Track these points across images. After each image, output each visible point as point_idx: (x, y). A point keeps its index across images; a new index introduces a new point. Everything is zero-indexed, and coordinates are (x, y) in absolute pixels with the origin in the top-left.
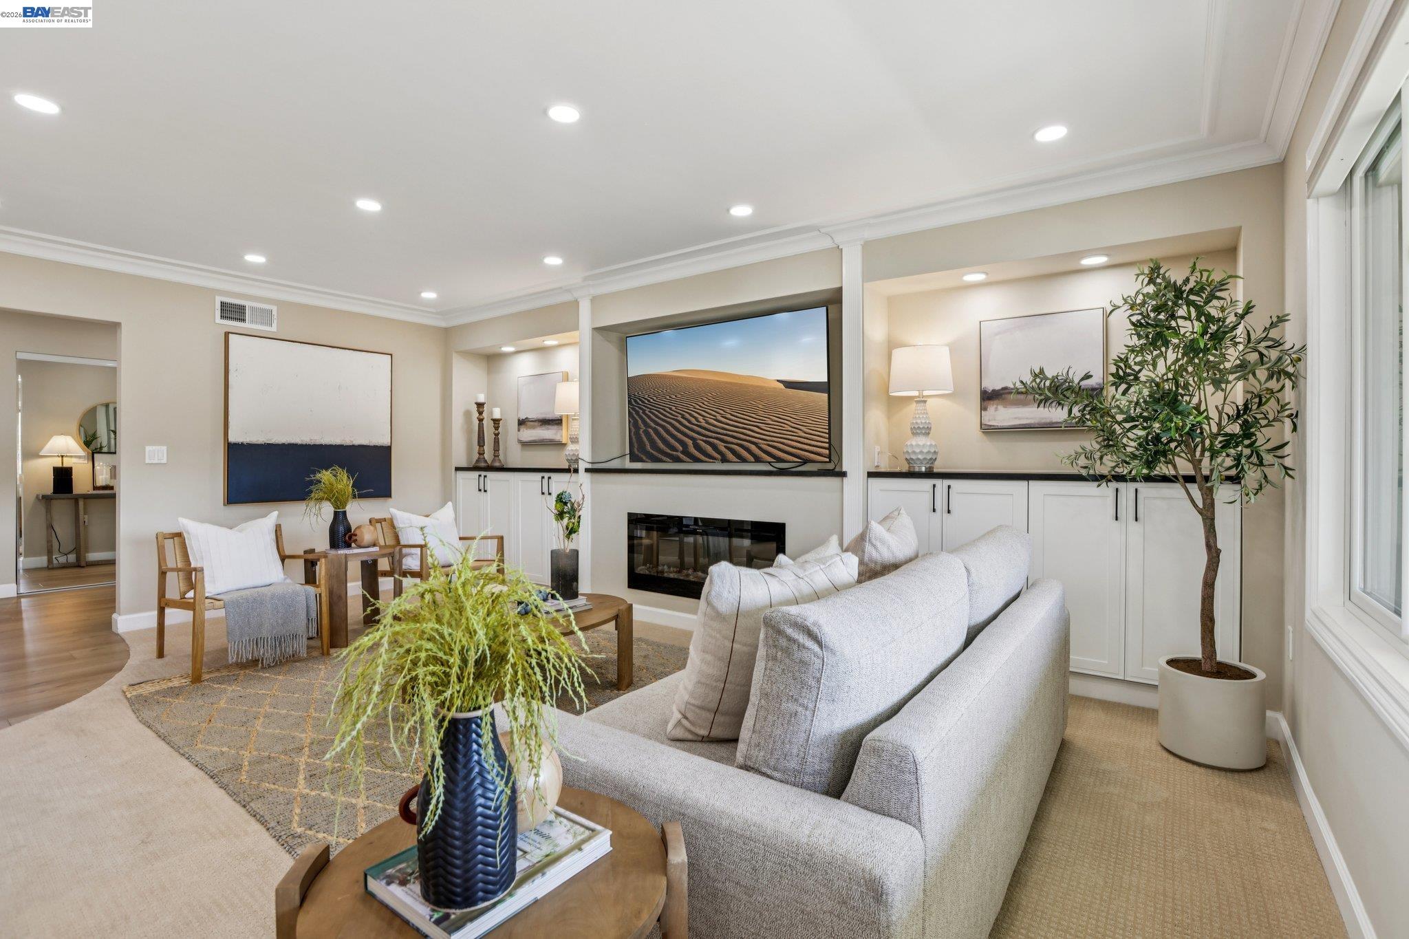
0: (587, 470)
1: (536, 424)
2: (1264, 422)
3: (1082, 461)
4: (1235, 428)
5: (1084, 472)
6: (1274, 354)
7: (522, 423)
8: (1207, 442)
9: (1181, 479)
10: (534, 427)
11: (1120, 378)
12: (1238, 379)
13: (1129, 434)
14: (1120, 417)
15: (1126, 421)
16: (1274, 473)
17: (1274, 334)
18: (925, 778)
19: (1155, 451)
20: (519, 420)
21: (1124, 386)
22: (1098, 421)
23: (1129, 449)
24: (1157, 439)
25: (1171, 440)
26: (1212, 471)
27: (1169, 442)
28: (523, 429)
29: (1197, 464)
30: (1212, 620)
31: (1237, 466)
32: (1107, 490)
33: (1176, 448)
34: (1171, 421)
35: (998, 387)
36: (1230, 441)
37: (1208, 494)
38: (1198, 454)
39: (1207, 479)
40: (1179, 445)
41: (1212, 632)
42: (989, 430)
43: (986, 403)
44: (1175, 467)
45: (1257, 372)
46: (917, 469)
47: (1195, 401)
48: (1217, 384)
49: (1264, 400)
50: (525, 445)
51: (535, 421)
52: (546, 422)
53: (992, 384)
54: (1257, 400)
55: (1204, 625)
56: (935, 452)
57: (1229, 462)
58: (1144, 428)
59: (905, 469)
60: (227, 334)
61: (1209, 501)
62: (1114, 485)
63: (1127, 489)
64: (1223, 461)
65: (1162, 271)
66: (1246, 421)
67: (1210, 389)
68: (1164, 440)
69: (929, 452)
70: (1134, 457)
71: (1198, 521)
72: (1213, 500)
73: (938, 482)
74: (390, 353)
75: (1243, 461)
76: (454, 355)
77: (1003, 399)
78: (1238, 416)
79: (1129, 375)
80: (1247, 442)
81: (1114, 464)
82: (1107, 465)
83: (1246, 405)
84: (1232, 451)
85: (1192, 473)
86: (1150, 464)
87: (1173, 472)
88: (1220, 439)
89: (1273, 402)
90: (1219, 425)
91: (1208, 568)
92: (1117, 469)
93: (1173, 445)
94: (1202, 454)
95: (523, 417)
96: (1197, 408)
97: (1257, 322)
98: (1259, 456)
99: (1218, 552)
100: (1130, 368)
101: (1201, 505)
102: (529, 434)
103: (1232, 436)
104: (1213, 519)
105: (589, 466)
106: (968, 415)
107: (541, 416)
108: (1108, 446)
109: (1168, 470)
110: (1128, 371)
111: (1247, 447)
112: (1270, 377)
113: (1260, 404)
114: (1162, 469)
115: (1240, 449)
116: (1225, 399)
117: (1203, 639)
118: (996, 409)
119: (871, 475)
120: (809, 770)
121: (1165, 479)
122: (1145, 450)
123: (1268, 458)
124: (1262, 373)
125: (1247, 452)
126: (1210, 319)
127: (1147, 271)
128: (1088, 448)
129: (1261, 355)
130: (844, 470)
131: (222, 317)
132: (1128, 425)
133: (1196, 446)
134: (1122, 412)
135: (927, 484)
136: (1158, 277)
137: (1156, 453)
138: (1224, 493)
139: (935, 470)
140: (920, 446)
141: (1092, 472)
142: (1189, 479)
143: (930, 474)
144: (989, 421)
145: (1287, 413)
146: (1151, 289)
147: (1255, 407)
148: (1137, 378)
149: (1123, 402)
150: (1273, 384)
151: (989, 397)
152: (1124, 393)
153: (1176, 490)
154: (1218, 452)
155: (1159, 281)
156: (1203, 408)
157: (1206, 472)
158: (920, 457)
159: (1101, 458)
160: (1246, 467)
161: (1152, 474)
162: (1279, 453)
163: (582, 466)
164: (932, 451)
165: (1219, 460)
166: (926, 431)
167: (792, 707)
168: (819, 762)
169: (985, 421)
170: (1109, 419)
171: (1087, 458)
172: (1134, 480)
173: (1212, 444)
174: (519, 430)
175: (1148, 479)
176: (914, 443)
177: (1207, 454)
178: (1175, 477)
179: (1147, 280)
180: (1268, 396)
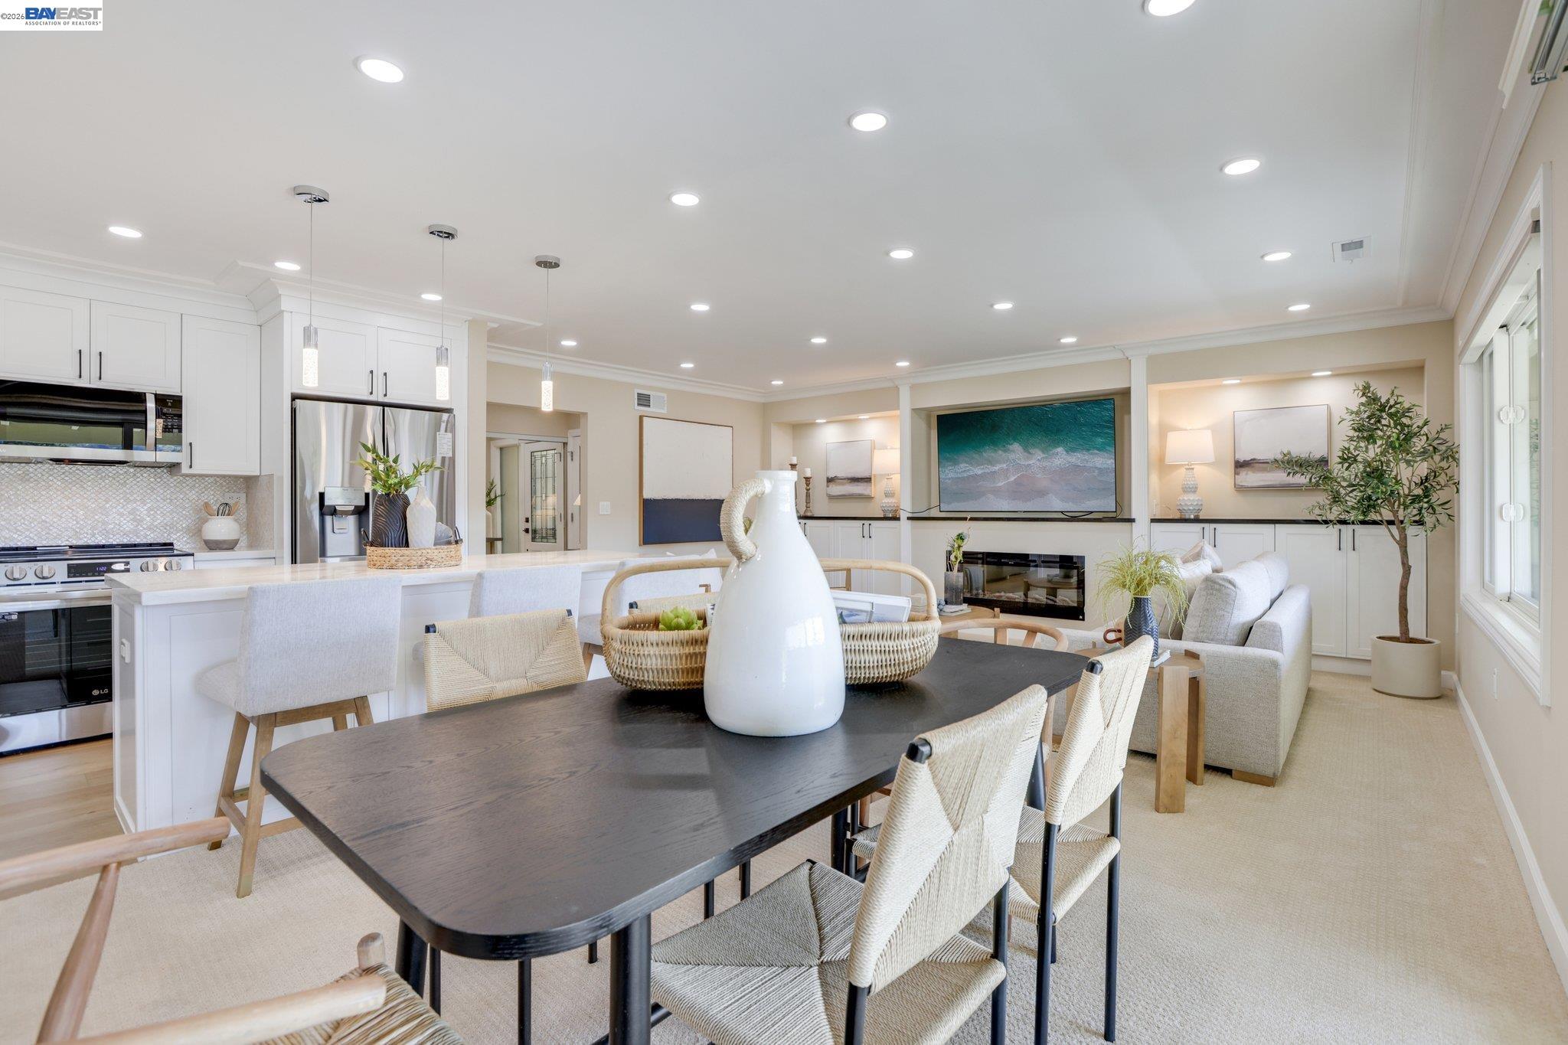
0: (909, 518)
1: (845, 481)
2: (1438, 487)
3: (1317, 511)
4: (1419, 491)
5: (1319, 518)
6: (1443, 448)
7: (830, 480)
8: (1402, 500)
9: (1385, 523)
10: (843, 484)
11: (1344, 459)
12: (1422, 460)
13: (1351, 495)
14: (1344, 484)
15: (1348, 486)
16: (1443, 518)
17: (1442, 435)
18: (1284, 634)
19: (1368, 504)
20: (828, 478)
21: (1346, 465)
22: (1328, 485)
23: (1349, 504)
24: (1369, 498)
25: (1378, 499)
26: (1405, 517)
27: (1376, 500)
28: (831, 485)
29: (1395, 513)
30: (1406, 610)
31: (1420, 514)
32: (1333, 530)
33: (1382, 503)
34: (1379, 488)
35: (1248, 458)
36: (1416, 499)
37: (1403, 531)
38: (1396, 507)
39: (1402, 522)
40: (1384, 501)
41: (1406, 617)
42: (1240, 489)
43: (1238, 470)
44: (1381, 515)
45: (1434, 457)
46: (1187, 517)
47: (1394, 473)
48: (1408, 462)
49: (1437, 474)
50: (832, 498)
51: (845, 479)
52: (855, 480)
53: (1243, 456)
54: (1433, 474)
55: (1401, 613)
56: (1202, 505)
57: (1415, 512)
58: (1361, 492)
59: (1177, 516)
60: (641, 418)
61: (1402, 536)
62: (1339, 526)
63: (1347, 530)
64: (1412, 511)
65: (1371, 389)
66: (1426, 487)
67: (1403, 465)
68: (1374, 498)
69: (1197, 505)
70: (1353, 508)
71: (1396, 549)
72: (1406, 535)
73: (1206, 526)
74: (730, 425)
75: (1423, 511)
76: (772, 424)
77: (1253, 467)
78: (1422, 483)
79: (1350, 458)
80: (1425, 500)
81: (1339, 513)
82: (1334, 513)
83: (1426, 477)
84: (1417, 506)
85: (1393, 519)
86: (1364, 513)
87: (1380, 518)
88: (1410, 498)
89: (1443, 475)
90: (1409, 488)
91: (1403, 577)
92: (1340, 516)
93: (1379, 501)
94: (1399, 507)
95: (831, 475)
96: (1396, 478)
97: (1431, 430)
98: (1433, 508)
99: (1410, 567)
100: (1351, 454)
101: (1398, 539)
102: (836, 489)
103: (1418, 496)
104: (1406, 547)
105: (910, 515)
106: (1225, 478)
107: (850, 476)
108: (1335, 502)
109: (1377, 518)
110: (1350, 455)
111: (1426, 503)
112: (1442, 460)
113: (1435, 477)
114: (1373, 516)
115: (1421, 504)
116: (1413, 473)
117: (1400, 622)
118: (1247, 474)
119: (1153, 521)
120: (1228, 639)
121: (1375, 523)
122: (1362, 505)
123: (1438, 509)
124: (1437, 458)
125: (1426, 505)
126: (1403, 425)
127: (1361, 388)
128: (1322, 503)
129: (1435, 448)
130: (1133, 517)
131: (639, 404)
132: (1350, 489)
133: (1395, 502)
134: (1345, 480)
135: (1198, 527)
136: (1369, 392)
137: (1369, 506)
138: (1411, 531)
139: (1201, 518)
140: (1189, 501)
141: (1324, 518)
142: (1391, 523)
143: (1197, 520)
144: (1241, 482)
145: (1452, 482)
146: (1364, 400)
147: (1432, 478)
148: (1356, 460)
149: (1346, 474)
150: (1444, 464)
151: (1240, 465)
152: (1347, 469)
153: (1382, 530)
154: (1409, 506)
155: (1369, 395)
156: (1399, 478)
157: (1401, 518)
158: (1191, 508)
159: (1331, 509)
160: (1425, 515)
161: (1366, 519)
162: (1446, 506)
163: (903, 516)
164: (1200, 503)
165: (1409, 510)
166: (1193, 489)
167: (1222, 613)
168: (1234, 634)
169: (1239, 482)
170: (1336, 484)
171: (1320, 509)
172: (1353, 523)
173: (1404, 501)
174: (828, 486)
175: (1363, 522)
176: (1186, 498)
177: (1402, 507)
178: (1381, 521)
179: (1361, 394)
180: (1440, 472)
